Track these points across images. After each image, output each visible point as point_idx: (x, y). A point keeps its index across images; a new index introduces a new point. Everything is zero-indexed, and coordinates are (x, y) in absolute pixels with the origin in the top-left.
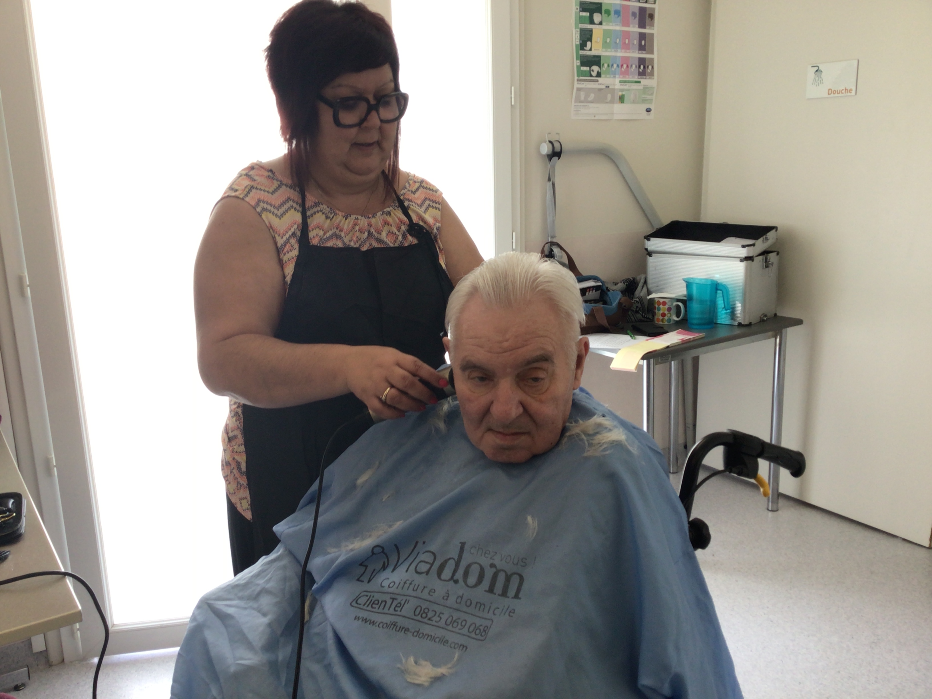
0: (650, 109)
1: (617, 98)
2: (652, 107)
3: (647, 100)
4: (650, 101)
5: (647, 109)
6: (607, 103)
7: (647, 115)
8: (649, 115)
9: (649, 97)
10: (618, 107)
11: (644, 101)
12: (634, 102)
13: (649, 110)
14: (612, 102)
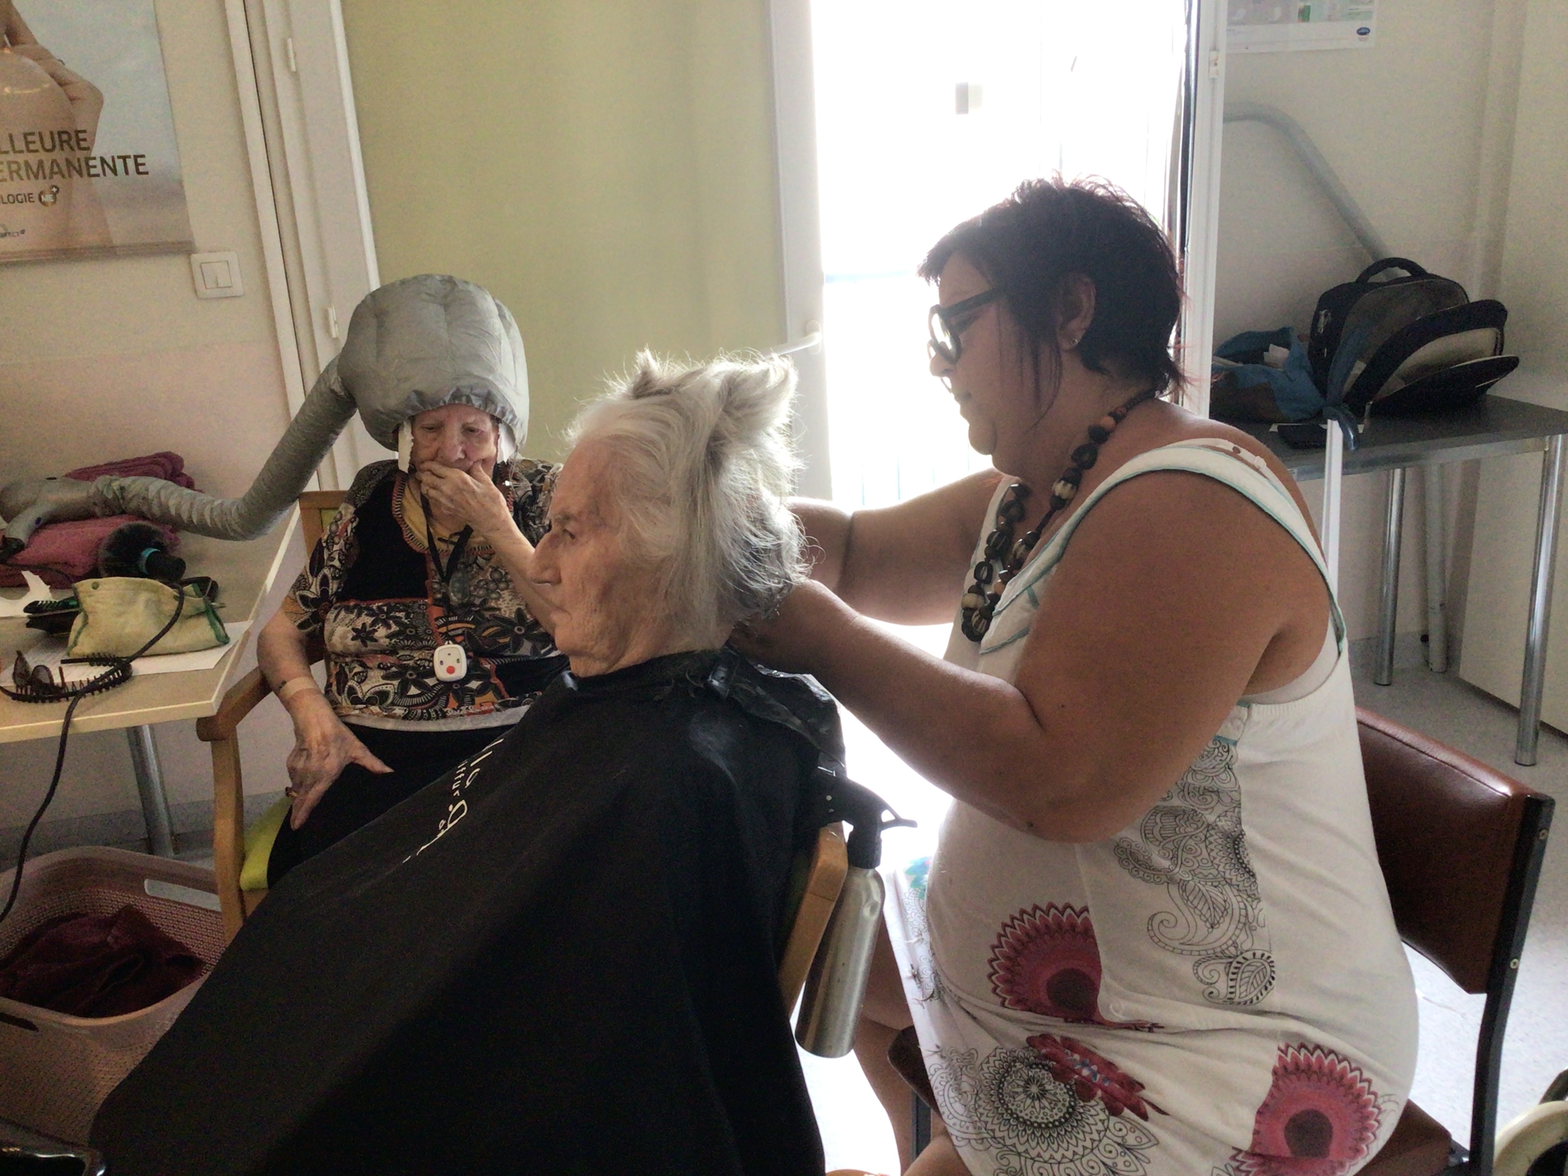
0: (1365, 28)
1: (1295, 14)
2: (1371, 24)
3: (1358, 14)
4: (1368, 15)
5: (1360, 29)
6: (1272, 22)
7: (1360, 40)
8: (1365, 40)
9: (1362, 8)
10: (1296, 30)
11: (1352, 15)
12: (1330, 19)
13: (1363, 31)
14: (1285, 19)
